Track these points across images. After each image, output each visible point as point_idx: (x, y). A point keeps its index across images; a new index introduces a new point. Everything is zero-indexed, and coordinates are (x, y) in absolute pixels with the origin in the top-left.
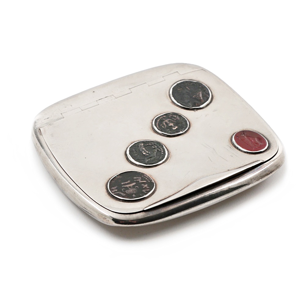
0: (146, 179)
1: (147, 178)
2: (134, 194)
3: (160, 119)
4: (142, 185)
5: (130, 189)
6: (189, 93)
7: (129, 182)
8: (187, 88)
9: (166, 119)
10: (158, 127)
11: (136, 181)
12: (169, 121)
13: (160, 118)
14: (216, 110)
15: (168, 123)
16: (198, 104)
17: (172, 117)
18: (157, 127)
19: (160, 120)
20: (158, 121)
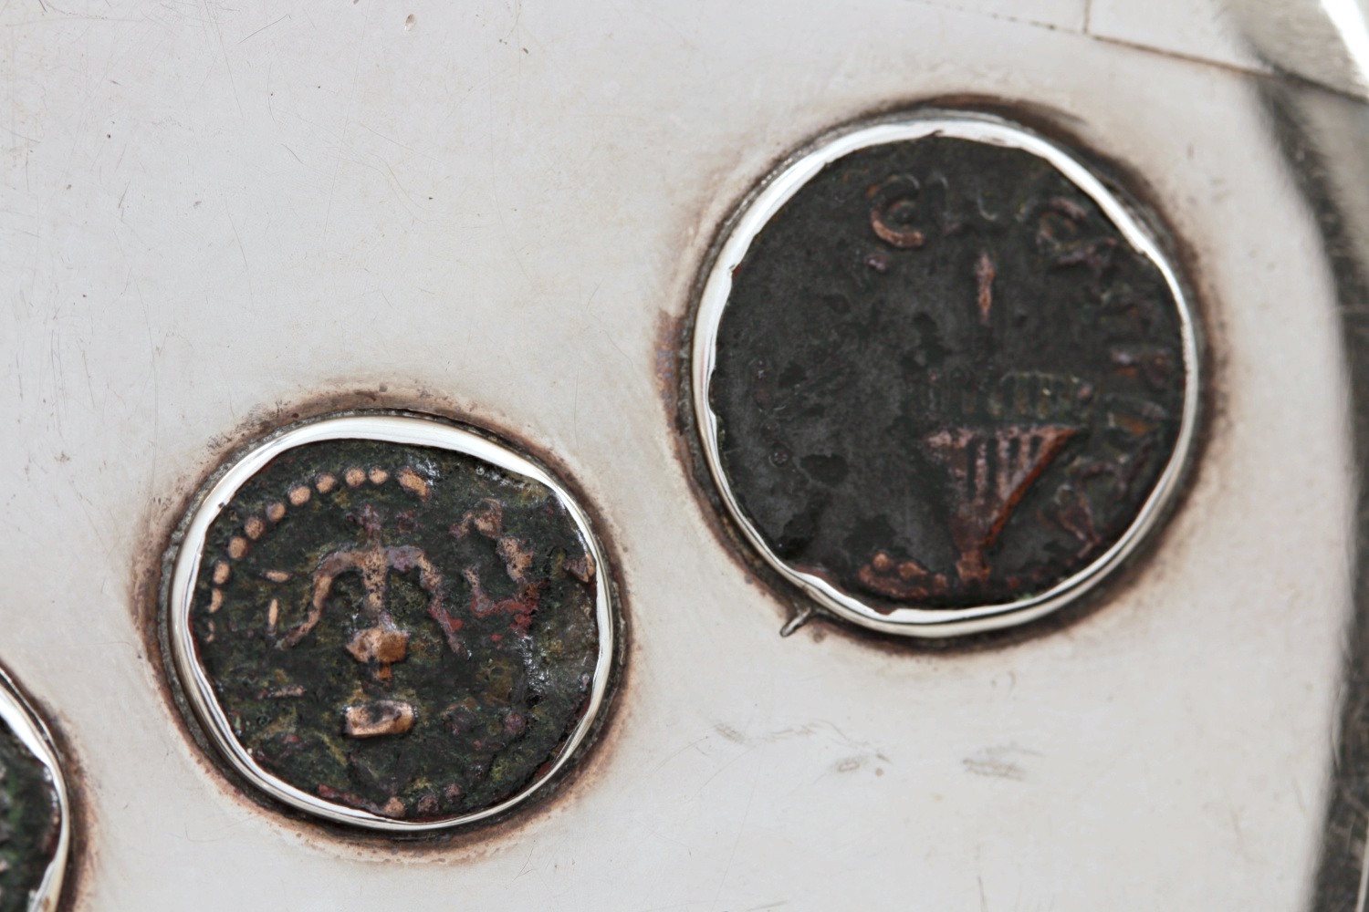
3: (340, 484)
6: (937, 353)
8: (986, 267)
9: (395, 531)
10: (221, 573)
12: (412, 575)
13: (354, 476)
14: (1010, 771)
15: (375, 600)
16: (891, 571)
17: (488, 544)
18: (206, 571)
19: (325, 498)
20: (299, 495)
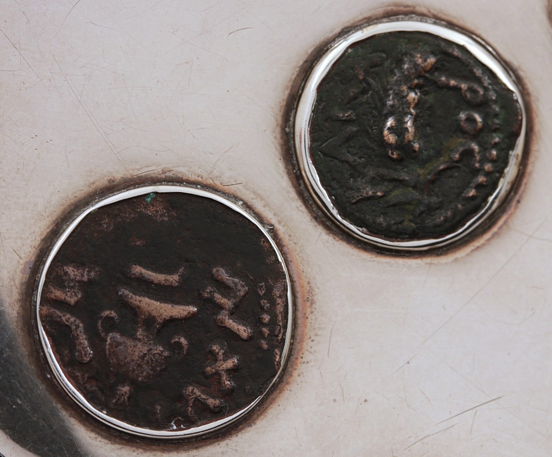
0: (266, 318)
1: (274, 317)
2: (134, 383)
4: (215, 348)
5: (140, 333)
7: (174, 279)
11: (211, 301)
